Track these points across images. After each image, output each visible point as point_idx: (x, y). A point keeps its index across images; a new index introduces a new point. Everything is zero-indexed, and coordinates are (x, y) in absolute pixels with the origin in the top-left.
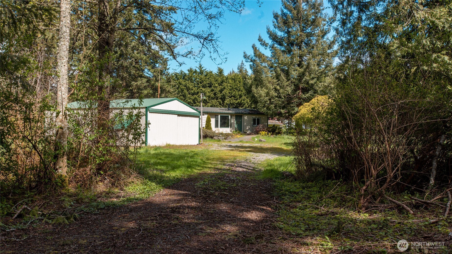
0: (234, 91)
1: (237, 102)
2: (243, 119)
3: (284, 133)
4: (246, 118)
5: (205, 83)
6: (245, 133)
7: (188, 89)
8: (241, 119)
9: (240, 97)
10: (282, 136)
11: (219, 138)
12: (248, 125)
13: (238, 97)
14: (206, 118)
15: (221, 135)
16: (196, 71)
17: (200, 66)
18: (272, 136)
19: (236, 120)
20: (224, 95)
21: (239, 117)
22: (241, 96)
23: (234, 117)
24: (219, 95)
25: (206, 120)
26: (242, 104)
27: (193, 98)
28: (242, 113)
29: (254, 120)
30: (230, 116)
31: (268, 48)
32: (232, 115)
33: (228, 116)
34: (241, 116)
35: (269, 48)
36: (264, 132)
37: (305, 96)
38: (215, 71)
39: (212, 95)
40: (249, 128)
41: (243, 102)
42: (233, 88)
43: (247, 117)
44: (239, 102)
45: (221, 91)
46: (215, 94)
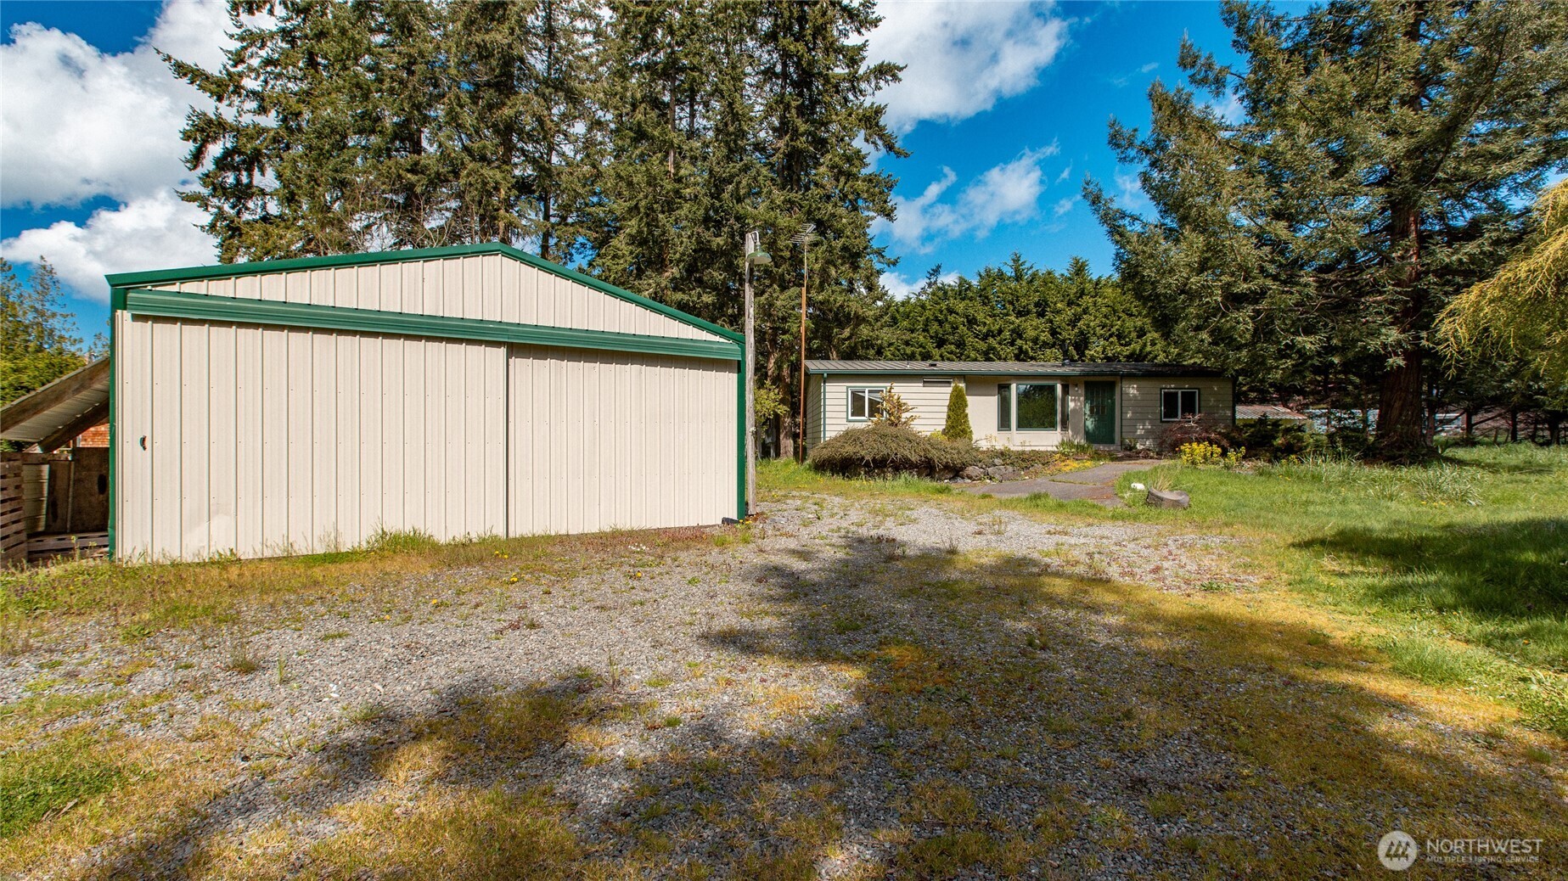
0: (1119, 318)
1: (1127, 351)
2: (1117, 397)
3: (1318, 450)
4: (1132, 390)
5: (1024, 302)
6: (1130, 453)
7: (972, 321)
8: (1112, 397)
9: (1139, 337)
10: (1310, 465)
11: (990, 470)
12: (1143, 421)
13: (1134, 335)
14: (948, 396)
15: (997, 461)
16: (1001, 275)
17: (1016, 261)
18: (1247, 464)
19: (1086, 399)
20: (1081, 333)
21: (1100, 388)
22: (1141, 333)
23: (1081, 391)
24: (1069, 334)
25: (947, 403)
26: (1146, 356)
27: (982, 346)
28: (1114, 374)
29: (1170, 399)
30: (1059, 388)
31: (1229, 91)
32: (1068, 383)
33: (1052, 389)
34: (1111, 386)
35: (1236, 92)
36: (1200, 449)
37: (1456, 252)
38: (1062, 268)
39: (1045, 337)
40: (1147, 431)
41: (1148, 348)
42: (1115, 311)
43: (1138, 389)
44: (1135, 350)
45: (1073, 323)
46: (1054, 333)
